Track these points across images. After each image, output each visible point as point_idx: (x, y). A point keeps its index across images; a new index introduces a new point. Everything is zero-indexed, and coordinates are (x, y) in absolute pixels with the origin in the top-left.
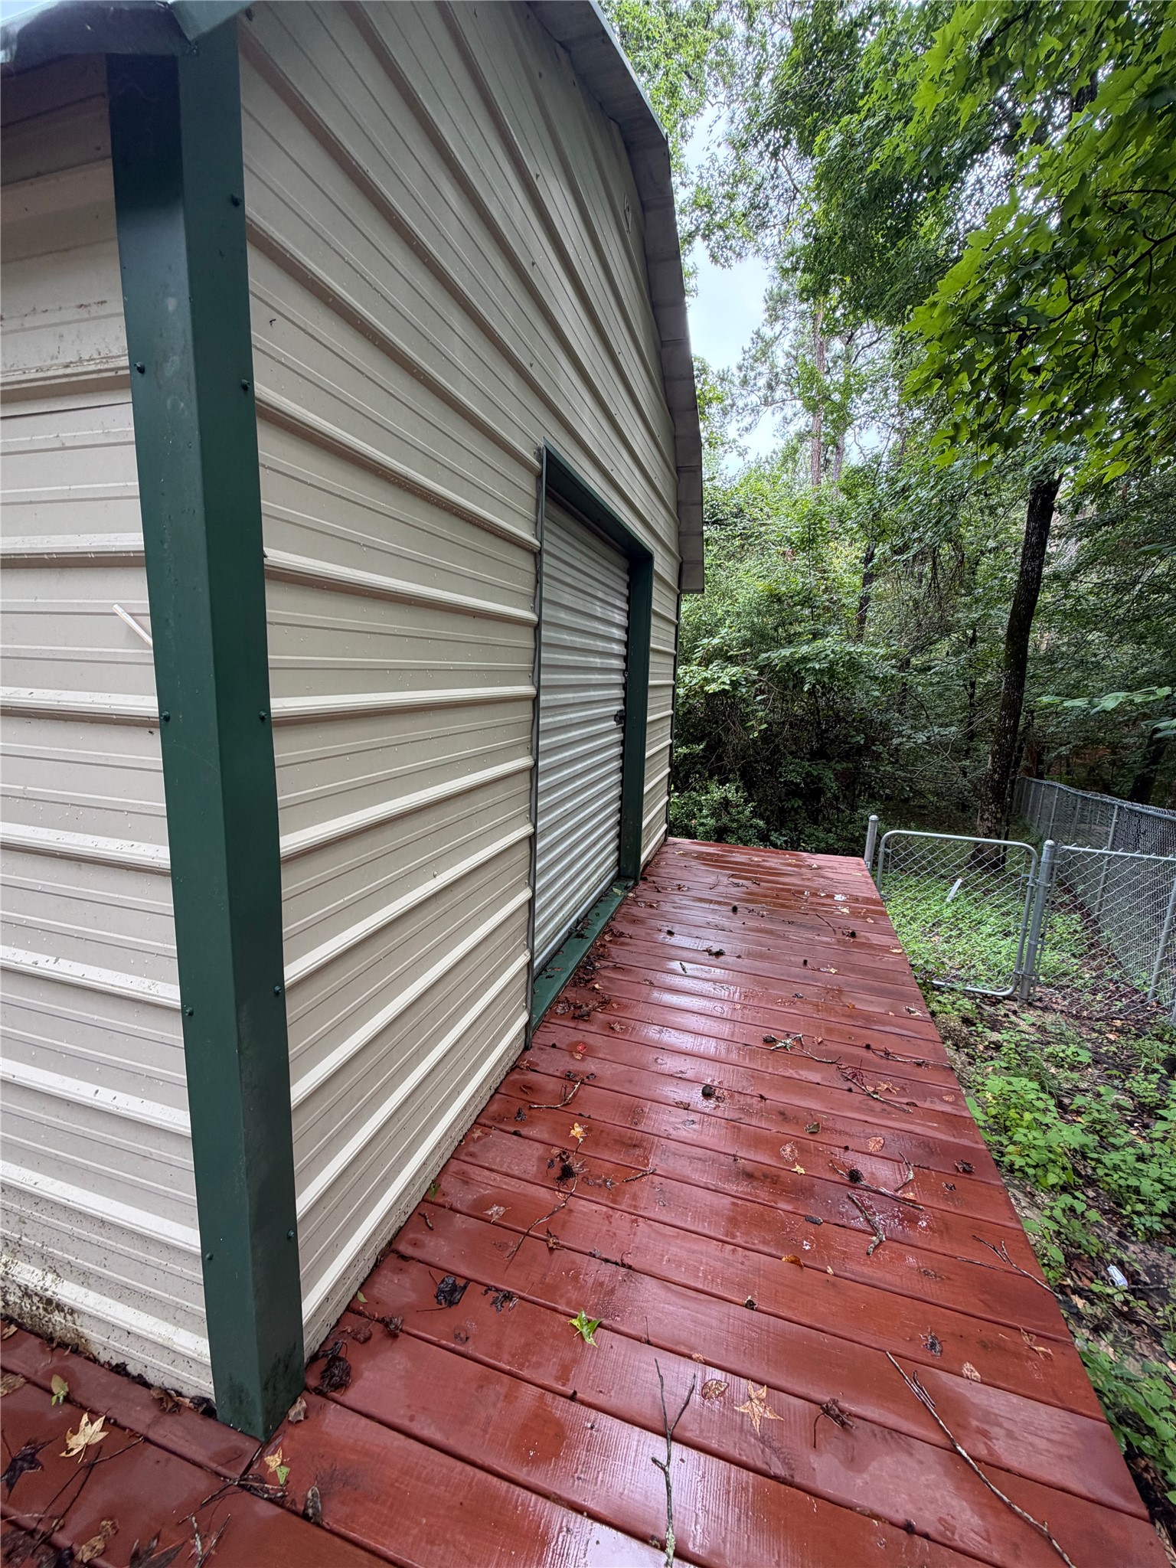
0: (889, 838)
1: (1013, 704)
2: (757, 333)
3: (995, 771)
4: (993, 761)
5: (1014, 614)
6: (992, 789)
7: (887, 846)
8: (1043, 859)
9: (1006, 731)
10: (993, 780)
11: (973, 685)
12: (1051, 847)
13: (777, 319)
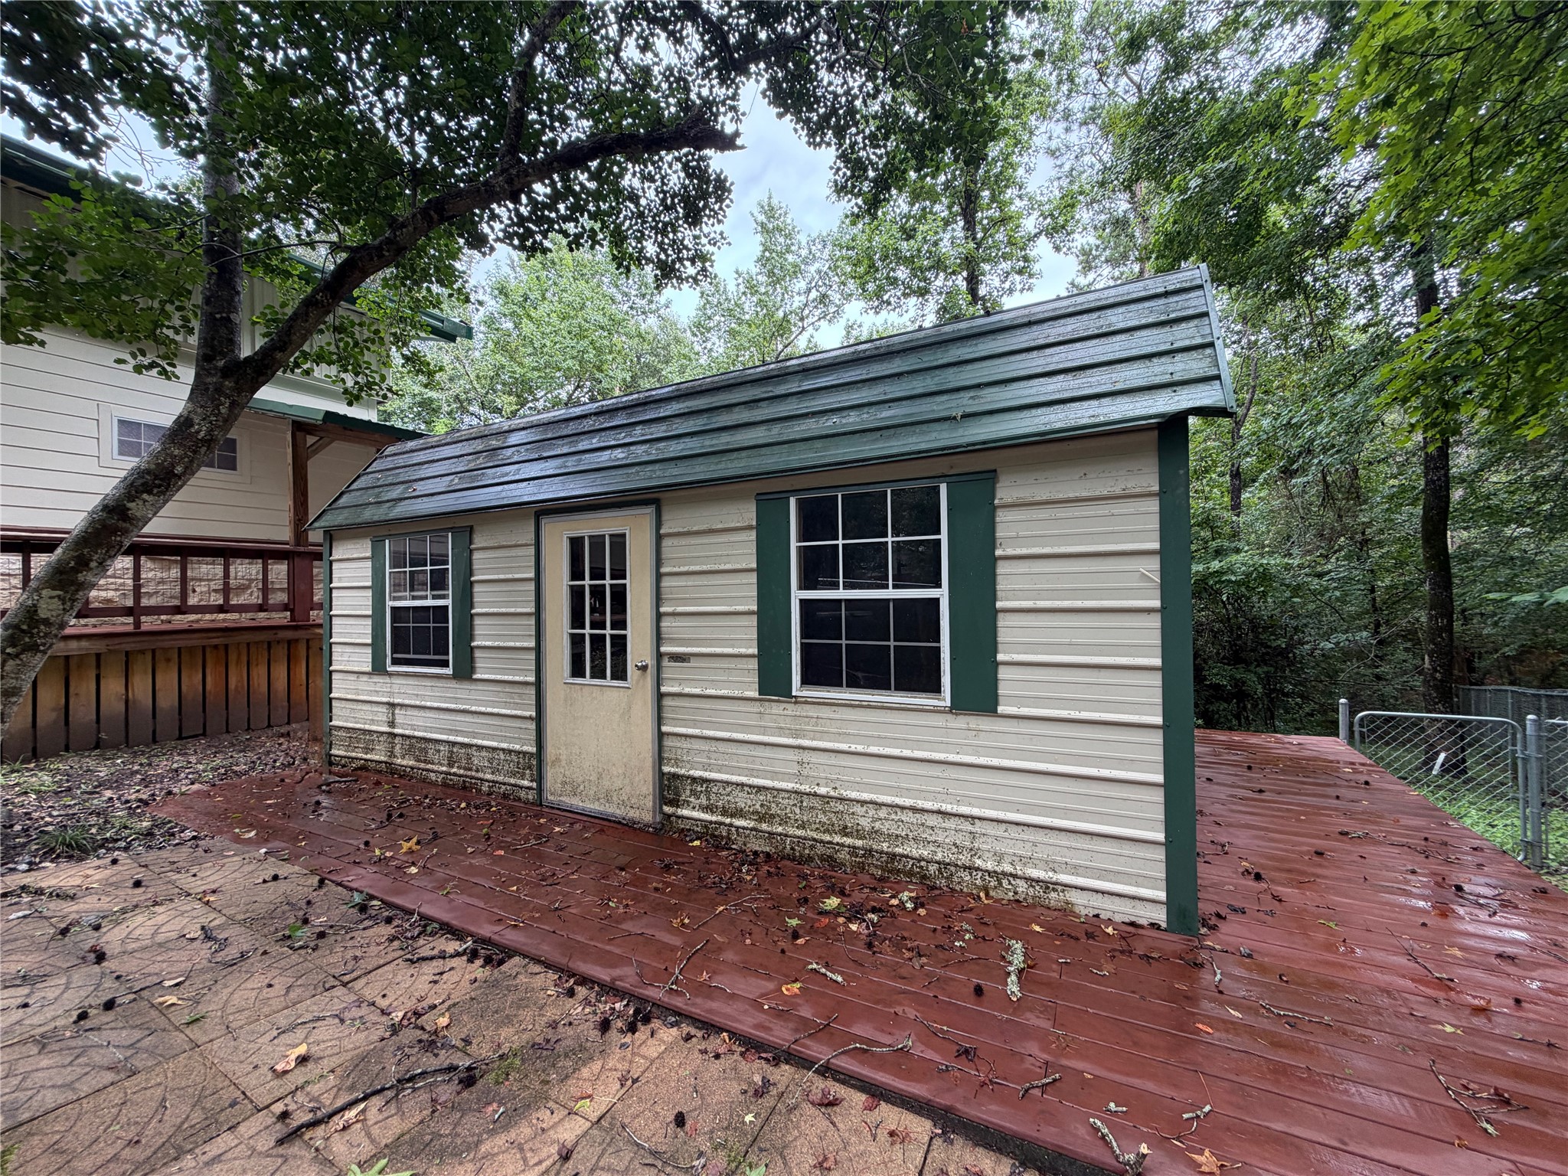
0: (1362, 719)
1: (1443, 604)
2: (1072, 284)
3: (1435, 670)
4: (1431, 661)
5: (1426, 519)
6: (1436, 688)
7: (1361, 726)
8: (1529, 732)
9: (1441, 630)
10: (1435, 679)
11: (1373, 590)
12: (1534, 721)
13: (1090, 268)
